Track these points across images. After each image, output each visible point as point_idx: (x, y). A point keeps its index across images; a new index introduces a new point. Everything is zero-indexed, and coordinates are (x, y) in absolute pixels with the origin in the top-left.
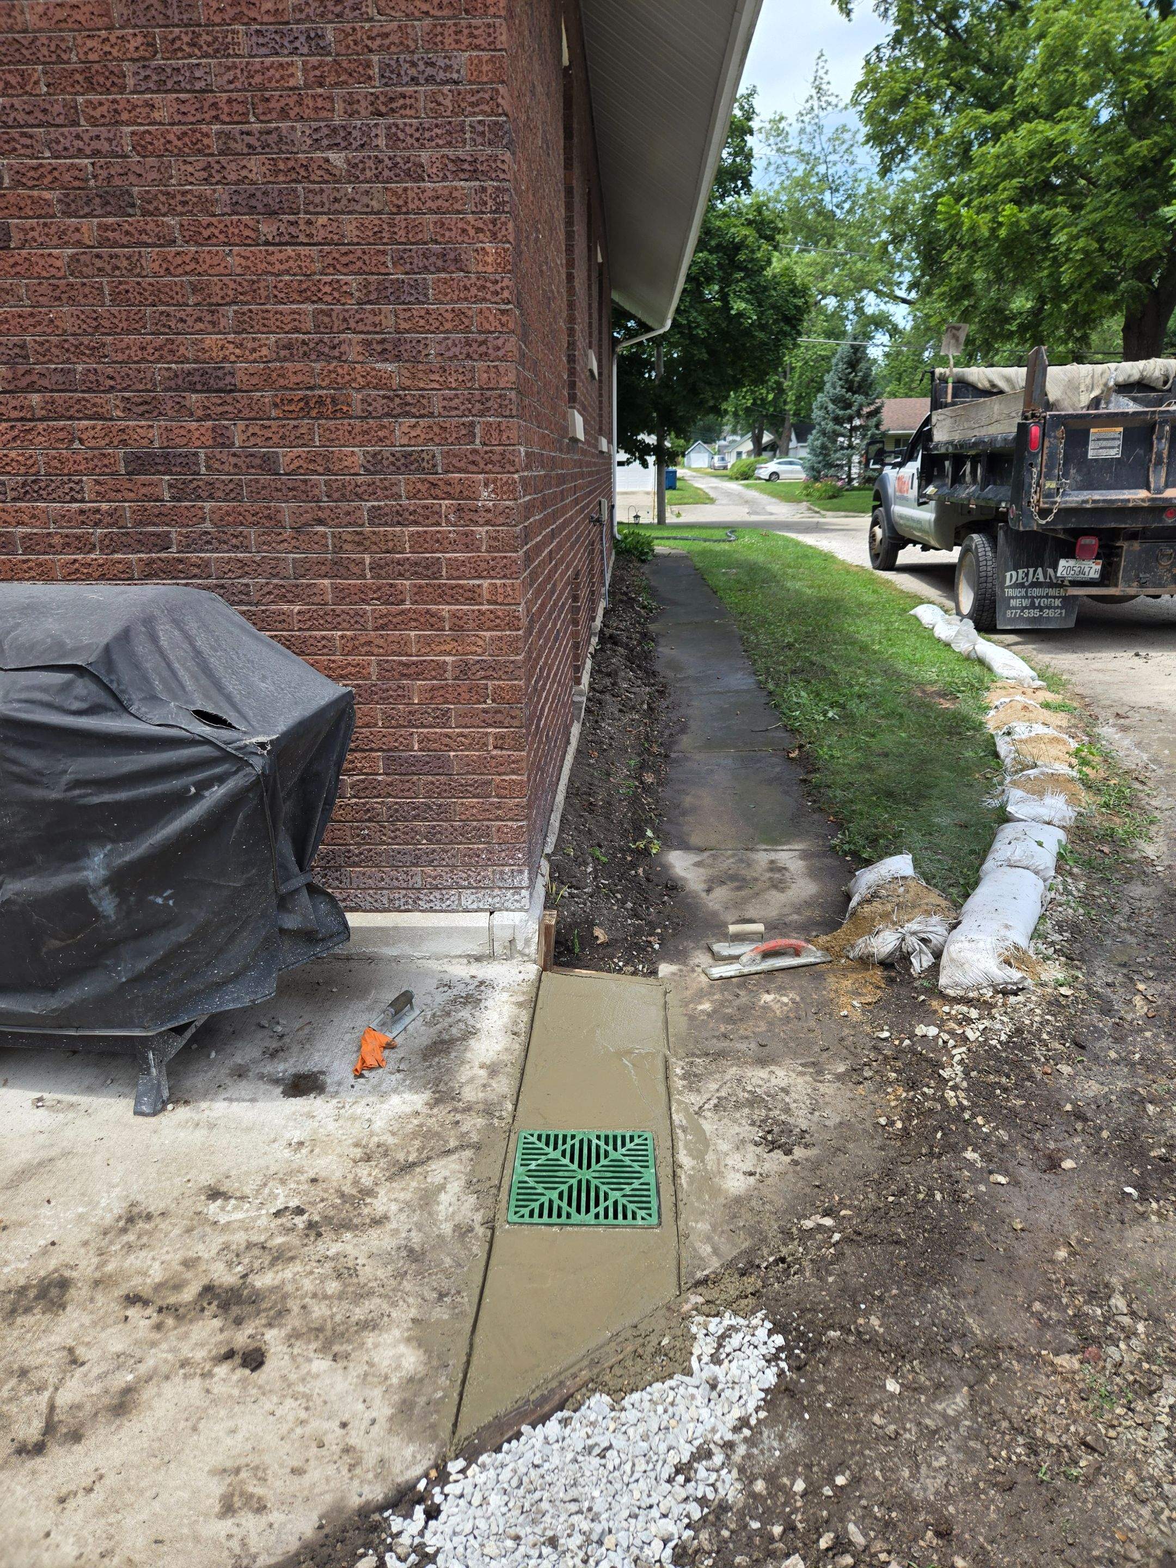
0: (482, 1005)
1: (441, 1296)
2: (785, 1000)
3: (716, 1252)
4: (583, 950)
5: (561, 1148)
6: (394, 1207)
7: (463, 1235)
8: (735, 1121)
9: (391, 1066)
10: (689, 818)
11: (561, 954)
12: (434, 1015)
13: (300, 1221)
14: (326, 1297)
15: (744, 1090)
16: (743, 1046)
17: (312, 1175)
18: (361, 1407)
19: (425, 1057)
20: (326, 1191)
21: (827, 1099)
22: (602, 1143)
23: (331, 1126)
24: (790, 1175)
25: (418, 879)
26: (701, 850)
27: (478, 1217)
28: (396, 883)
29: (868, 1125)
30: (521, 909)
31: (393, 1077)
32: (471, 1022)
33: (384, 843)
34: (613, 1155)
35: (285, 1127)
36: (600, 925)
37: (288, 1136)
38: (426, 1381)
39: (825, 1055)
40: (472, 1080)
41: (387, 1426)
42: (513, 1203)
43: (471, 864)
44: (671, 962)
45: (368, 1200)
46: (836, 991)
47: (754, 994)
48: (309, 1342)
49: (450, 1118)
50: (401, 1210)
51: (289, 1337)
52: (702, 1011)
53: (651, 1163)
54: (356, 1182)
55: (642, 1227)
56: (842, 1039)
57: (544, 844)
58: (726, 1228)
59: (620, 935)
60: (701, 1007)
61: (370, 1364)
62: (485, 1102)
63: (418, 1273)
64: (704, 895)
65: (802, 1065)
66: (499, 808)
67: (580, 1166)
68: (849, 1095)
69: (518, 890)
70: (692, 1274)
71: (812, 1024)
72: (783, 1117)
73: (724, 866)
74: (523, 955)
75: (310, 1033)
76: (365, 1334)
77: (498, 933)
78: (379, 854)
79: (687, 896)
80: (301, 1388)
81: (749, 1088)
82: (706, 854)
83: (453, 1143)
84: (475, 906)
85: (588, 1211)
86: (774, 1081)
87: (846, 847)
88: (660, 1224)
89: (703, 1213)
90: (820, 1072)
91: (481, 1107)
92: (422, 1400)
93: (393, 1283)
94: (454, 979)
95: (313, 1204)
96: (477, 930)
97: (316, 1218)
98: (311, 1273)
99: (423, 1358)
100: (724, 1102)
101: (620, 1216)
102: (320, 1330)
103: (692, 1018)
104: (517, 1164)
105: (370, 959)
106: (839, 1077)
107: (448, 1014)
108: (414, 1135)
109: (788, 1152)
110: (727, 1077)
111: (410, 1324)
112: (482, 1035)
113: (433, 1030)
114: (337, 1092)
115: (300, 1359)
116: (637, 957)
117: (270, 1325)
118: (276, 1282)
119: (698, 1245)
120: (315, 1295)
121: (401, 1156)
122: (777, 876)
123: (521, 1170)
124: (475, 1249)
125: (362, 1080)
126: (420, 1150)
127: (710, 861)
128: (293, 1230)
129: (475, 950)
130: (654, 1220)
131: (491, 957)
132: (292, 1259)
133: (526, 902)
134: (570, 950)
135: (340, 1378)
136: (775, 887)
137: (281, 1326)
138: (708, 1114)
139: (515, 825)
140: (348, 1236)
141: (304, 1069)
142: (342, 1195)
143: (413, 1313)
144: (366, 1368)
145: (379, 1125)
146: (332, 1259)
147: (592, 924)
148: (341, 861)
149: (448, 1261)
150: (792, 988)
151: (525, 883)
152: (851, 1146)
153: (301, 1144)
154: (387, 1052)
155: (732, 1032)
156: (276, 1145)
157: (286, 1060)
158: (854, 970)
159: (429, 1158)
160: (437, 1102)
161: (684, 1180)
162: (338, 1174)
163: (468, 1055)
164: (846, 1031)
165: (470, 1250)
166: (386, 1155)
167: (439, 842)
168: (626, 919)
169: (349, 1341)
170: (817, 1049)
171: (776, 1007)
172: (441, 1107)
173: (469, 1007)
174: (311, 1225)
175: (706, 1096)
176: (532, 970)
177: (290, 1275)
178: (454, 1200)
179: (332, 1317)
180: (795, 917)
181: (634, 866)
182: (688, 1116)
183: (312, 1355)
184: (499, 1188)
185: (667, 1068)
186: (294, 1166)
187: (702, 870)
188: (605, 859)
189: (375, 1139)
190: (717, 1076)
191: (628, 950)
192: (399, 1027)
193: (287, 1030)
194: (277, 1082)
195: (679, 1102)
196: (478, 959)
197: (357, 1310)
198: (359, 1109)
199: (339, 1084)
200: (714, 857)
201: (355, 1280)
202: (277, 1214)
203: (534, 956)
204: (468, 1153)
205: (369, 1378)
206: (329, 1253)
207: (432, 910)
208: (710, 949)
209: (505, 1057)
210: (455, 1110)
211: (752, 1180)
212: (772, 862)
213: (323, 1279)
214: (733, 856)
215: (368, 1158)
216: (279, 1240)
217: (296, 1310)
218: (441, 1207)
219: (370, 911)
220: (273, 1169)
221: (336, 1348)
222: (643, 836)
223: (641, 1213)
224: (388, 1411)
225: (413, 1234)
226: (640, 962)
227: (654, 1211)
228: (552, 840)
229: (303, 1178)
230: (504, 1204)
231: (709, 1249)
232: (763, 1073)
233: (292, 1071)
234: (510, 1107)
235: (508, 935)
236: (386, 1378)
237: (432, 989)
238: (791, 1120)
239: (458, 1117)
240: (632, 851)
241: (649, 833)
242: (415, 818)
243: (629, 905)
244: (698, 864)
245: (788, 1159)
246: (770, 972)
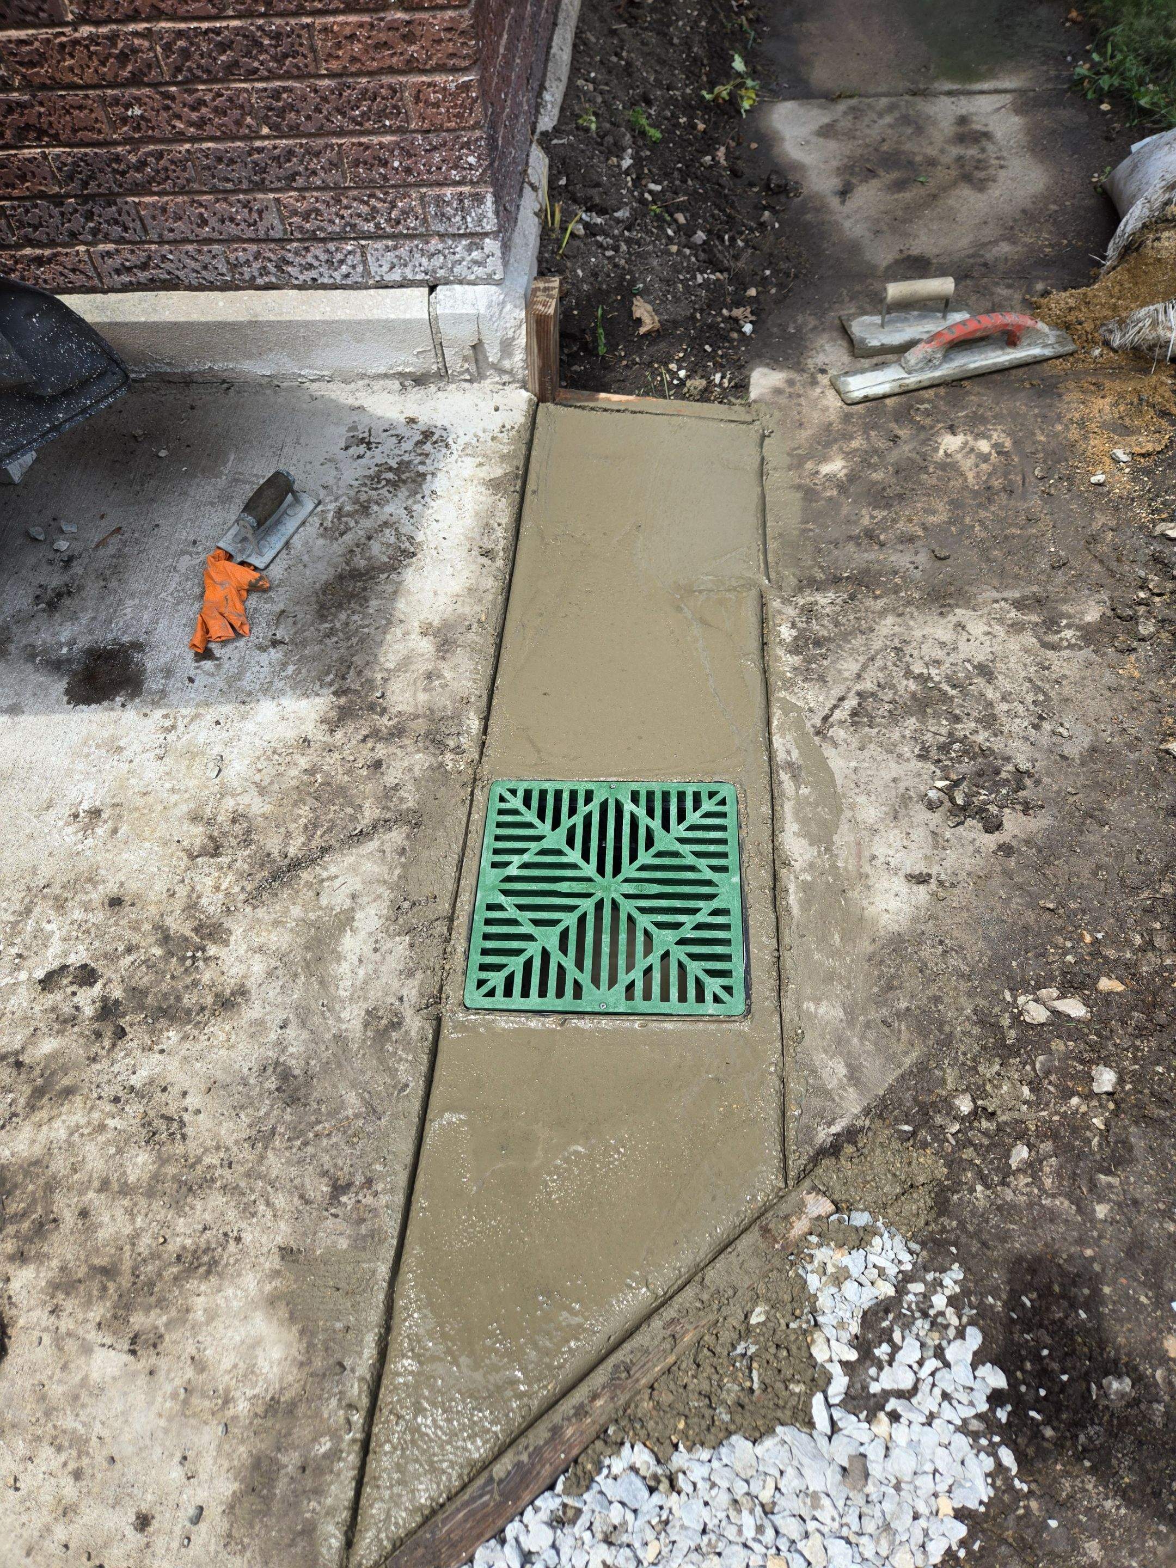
0: (426, 489)
1: (338, 1189)
2: (984, 446)
3: (854, 1075)
4: (612, 347)
5: (566, 823)
6: (258, 966)
7: (382, 1035)
8: (890, 749)
9: (261, 632)
10: (812, 27)
11: (573, 358)
12: (339, 513)
13: (87, 999)
14: (126, 1190)
15: (908, 674)
16: (901, 559)
17: (111, 888)
18: (177, 1473)
19: (323, 612)
20: (135, 927)
21: (1067, 691)
22: (641, 812)
23: (152, 771)
24: (997, 881)
25: (272, 218)
26: (831, 98)
27: (411, 991)
28: (232, 229)
29: (1145, 753)
30: (488, 280)
31: (264, 658)
32: (406, 529)
33: (181, 137)
34: (664, 841)
35: (69, 773)
36: (643, 293)
37: (73, 794)
38: (301, 1410)
39: (1060, 578)
40: (405, 663)
41: (223, 1525)
42: (477, 959)
43: (370, 184)
44: (774, 364)
45: (212, 950)
46: (1082, 424)
47: (927, 436)
48: (88, 1304)
49: (365, 755)
50: (270, 974)
51: (55, 1287)
52: (829, 478)
53: (732, 861)
54: (192, 907)
55: (714, 1019)
56: (1094, 539)
57: (537, 107)
58: (874, 1015)
59: (683, 311)
60: (826, 469)
61: (198, 1363)
62: (431, 715)
63: (297, 1133)
64: (834, 202)
65: (1019, 604)
66: (409, 38)
67: (601, 870)
68: (1109, 678)
69: (475, 238)
70: (809, 1132)
71: (1035, 502)
72: (981, 737)
73: (874, 133)
74: (501, 371)
75: (119, 555)
76: (192, 1285)
77: (448, 332)
78: (180, 163)
79: (803, 208)
80: (68, 1422)
81: (918, 668)
82: (842, 106)
83: (370, 813)
84: (396, 276)
85: (613, 981)
86: (965, 650)
87: (1105, 82)
88: (749, 1011)
89: (830, 977)
90: (1051, 624)
91: (421, 726)
92: (291, 1460)
93: (248, 1155)
94: (378, 427)
95: (111, 957)
96: (407, 326)
97: (117, 993)
98: (102, 1128)
99: (296, 1350)
100: (870, 703)
101: (674, 993)
102: (109, 1272)
103: (809, 494)
104: (485, 864)
105: (226, 384)
106: (1089, 635)
107: (365, 509)
108: (301, 793)
109: (993, 826)
110: (877, 645)
111: (274, 1262)
112: (425, 557)
113: (338, 547)
114: (163, 693)
115: (71, 1346)
116: (711, 356)
117: (21, 1257)
118: (38, 1150)
119: (820, 1058)
120: (105, 1185)
121: (273, 844)
122: (972, 152)
123: (492, 876)
124: (403, 1077)
125: (208, 665)
126: (310, 829)
127: (846, 123)
128: (72, 1020)
129: (410, 363)
130: (736, 1004)
131: (442, 376)
132: (68, 1092)
133: (494, 264)
134: (590, 350)
135: (139, 1398)
136: (967, 178)
137: (42, 1258)
138: (839, 733)
139: (450, 81)
140: (172, 1036)
141: (106, 637)
142: (165, 938)
143: (283, 1233)
144: (190, 1373)
145: (237, 769)
146: (140, 1095)
147: (628, 293)
148: (108, 181)
149: (353, 1100)
150: (998, 418)
151: (490, 224)
152: (1113, 806)
153: (96, 813)
154: (253, 601)
155: (883, 525)
156: (50, 816)
157: (74, 617)
158: (1116, 372)
159: (325, 850)
160: (344, 715)
161: (793, 899)
162: (160, 887)
163: (401, 605)
164: (1101, 519)
165: (393, 1072)
166: (247, 842)
167: (295, 131)
168: (692, 272)
169: (162, 1303)
170: (1044, 564)
171: (967, 464)
172: (350, 726)
173: (403, 492)
174: (108, 1010)
175: (836, 692)
176: (520, 399)
177: (62, 1134)
178: (367, 950)
179: (133, 1239)
180: (1005, 248)
181: (708, 143)
182: (803, 741)
183: (93, 1336)
184: (451, 919)
185: (763, 621)
186: (83, 866)
187: (832, 145)
188: (655, 134)
189: (229, 803)
190: (858, 641)
191: (696, 343)
192: (276, 542)
193: (78, 547)
194: (56, 666)
195: (788, 708)
196: (420, 380)
197: (181, 1224)
198: (201, 733)
199: (168, 672)
200: (856, 113)
201: (179, 1149)
202: (48, 982)
203: (520, 374)
204: (396, 837)
205: (195, 1400)
206: (136, 1081)
207: (315, 285)
208: (845, 332)
209: (469, 610)
210: (375, 734)
211: (922, 892)
212: (963, 120)
213: (122, 1143)
214: (891, 108)
215: (214, 849)
216: (48, 1046)
217: (69, 1218)
218: (345, 967)
219: (200, 288)
220: (45, 872)
221: (138, 1320)
222: (727, 72)
223: (713, 985)
224: (227, 1487)
225: (291, 1032)
226: (719, 367)
227: (737, 981)
228: (553, 96)
229: (97, 895)
230: (458, 960)
231: (842, 1070)
232: (941, 630)
233: (84, 642)
234: (474, 723)
235: (467, 334)
236: (227, 1401)
237: (336, 449)
238: (997, 745)
239: (381, 751)
240: (706, 107)
241: (738, 64)
242: (231, 68)
243: (700, 236)
244: (826, 131)
245: (990, 841)
246: (955, 384)
